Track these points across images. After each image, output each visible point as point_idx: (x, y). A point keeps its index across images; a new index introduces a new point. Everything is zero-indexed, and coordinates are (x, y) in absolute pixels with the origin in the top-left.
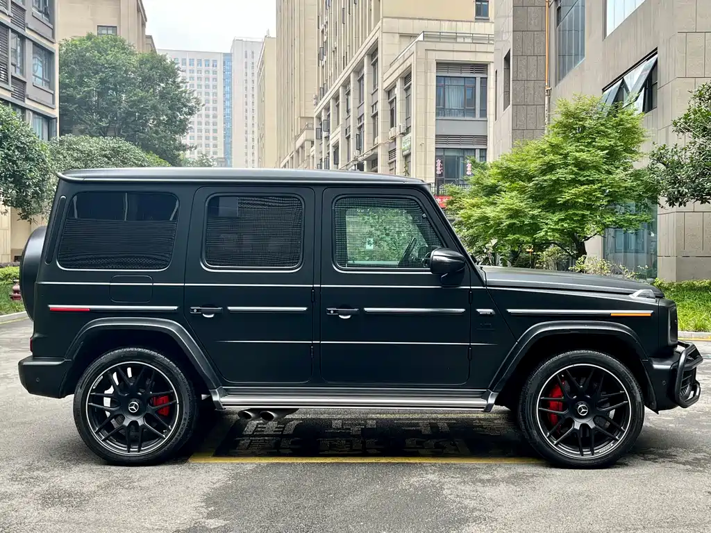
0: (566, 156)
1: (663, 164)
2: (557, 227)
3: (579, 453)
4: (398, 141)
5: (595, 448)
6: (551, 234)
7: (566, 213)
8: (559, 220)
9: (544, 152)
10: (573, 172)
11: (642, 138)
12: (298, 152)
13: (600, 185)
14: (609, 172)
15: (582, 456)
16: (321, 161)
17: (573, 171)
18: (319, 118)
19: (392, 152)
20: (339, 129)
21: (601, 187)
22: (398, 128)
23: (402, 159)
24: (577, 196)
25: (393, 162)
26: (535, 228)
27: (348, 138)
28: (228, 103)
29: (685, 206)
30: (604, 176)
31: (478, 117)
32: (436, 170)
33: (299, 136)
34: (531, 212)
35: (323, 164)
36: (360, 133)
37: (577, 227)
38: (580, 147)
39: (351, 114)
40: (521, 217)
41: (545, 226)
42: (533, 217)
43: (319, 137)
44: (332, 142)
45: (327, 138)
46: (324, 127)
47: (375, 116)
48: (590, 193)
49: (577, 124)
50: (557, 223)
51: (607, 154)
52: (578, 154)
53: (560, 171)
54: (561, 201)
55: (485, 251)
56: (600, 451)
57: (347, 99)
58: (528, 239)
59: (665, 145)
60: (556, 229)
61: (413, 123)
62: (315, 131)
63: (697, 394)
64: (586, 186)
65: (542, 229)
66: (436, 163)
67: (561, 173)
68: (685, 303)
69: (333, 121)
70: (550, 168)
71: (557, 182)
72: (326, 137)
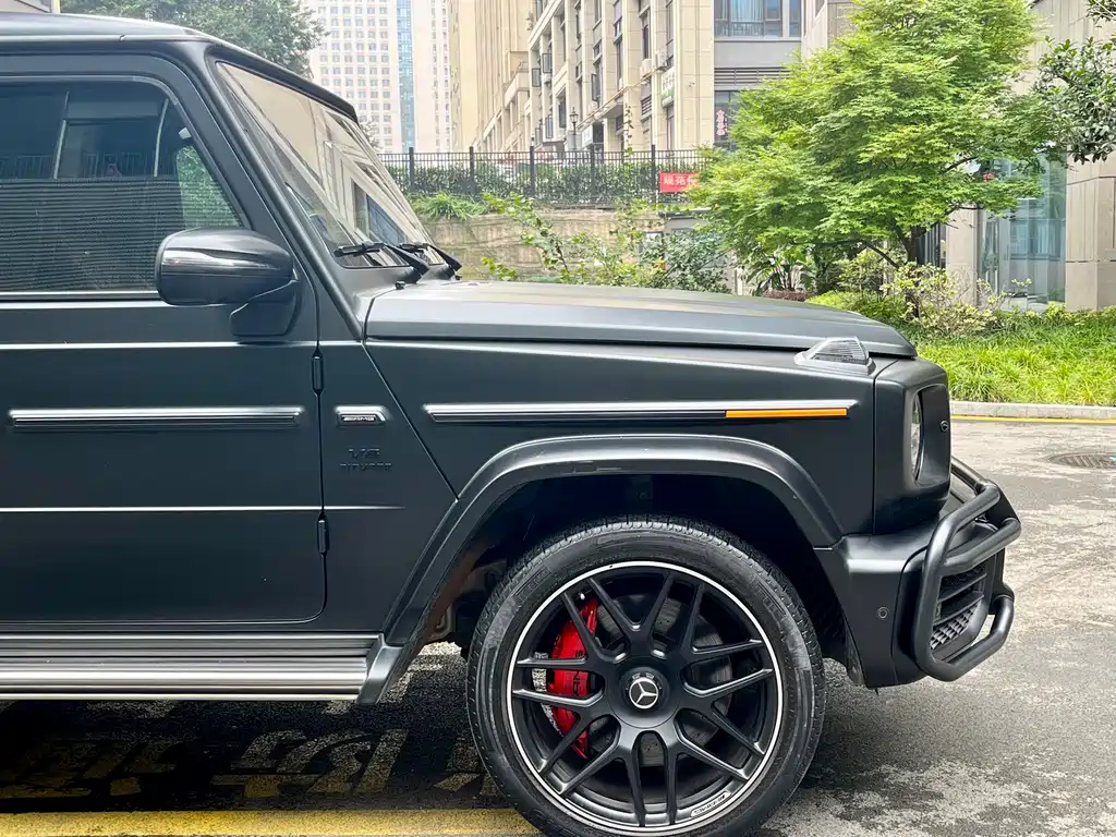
0: (876, 71)
1: (1065, 78)
2: (858, 209)
3: (632, 816)
4: (654, 80)
5: (680, 803)
6: (846, 222)
7: (877, 182)
8: (863, 195)
9: (837, 66)
10: (888, 102)
11: (1030, 35)
12: (508, 110)
13: (941, 124)
14: (957, 99)
15: (642, 826)
16: (541, 124)
17: (890, 100)
18: (536, 50)
19: (646, 101)
20: (566, 67)
21: (944, 127)
22: (653, 58)
23: (662, 111)
24: (895, 148)
25: (647, 118)
26: (818, 212)
27: (580, 82)
28: (404, 37)
29: (1104, 160)
30: (948, 107)
31: (786, 35)
32: (716, 129)
33: (509, 83)
34: (810, 183)
35: (544, 127)
36: (598, 72)
37: (895, 207)
38: (907, 54)
39: (583, 39)
40: (793, 191)
41: (836, 208)
42: (815, 192)
43: (537, 85)
44: (555, 91)
45: (549, 83)
46: (544, 64)
47: (618, 43)
48: (919, 141)
49: (902, 9)
50: (858, 201)
51: (954, 63)
52: (899, 67)
53: (865, 99)
54: (865, 157)
55: (773, 263)
56: (693, 811)
57: (577, 16)
58: (805, 233)
59: (1068, 41)
60: (858, 213)
61: (676, 52)
62: (530, 73)
63: (1002, 628)
64: (912, 128)
65: (829, 214)
66: (716, 117)
67: (865, 105)
68: (1099, 350)
69: (557, 54)
70: (847, 94)
71: (860, 122)
72: (547, 83)
